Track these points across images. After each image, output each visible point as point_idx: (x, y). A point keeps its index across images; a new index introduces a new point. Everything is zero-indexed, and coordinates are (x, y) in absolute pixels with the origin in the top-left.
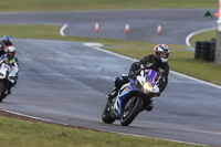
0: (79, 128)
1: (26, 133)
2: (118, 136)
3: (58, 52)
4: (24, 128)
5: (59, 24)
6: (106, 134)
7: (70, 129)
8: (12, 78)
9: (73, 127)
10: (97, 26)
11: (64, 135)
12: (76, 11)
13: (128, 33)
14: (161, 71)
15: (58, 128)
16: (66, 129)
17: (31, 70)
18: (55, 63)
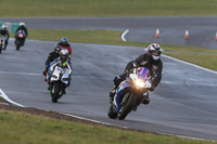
0: (139, 131)
1: (86, 137)
2: (177, 139)
3: (120, 57)
4: (85, 131)
5: (120, 30)
6: (166, 138)
7: (131, 133)
8: (65, 79)
9: (133, 130)
10: (158, 32)
11: (124, 138)
12: (137, 17)
13: (187, 38)
14: (155, 67)
15: (118, 131)
16: (126, 132)
17: (92, 74)
18: (116, 67)
